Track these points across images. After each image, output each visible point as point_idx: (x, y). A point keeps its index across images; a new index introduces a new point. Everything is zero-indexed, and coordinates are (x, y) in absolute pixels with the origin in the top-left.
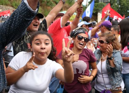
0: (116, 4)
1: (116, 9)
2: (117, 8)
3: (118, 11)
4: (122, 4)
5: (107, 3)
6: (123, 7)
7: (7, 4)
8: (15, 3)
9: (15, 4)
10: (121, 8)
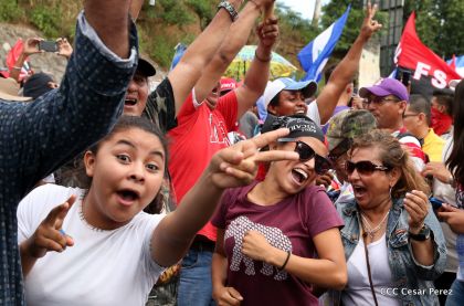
0: (430, 14)
1: (430, 32)
2: (434, 29)
3: (436, 40)
4: (454, 15)
5: (393, 9)
6: (456, 24)
7: (13, 15)
8: (44, 12)
9: (45, 16)
10: (449, 30)
